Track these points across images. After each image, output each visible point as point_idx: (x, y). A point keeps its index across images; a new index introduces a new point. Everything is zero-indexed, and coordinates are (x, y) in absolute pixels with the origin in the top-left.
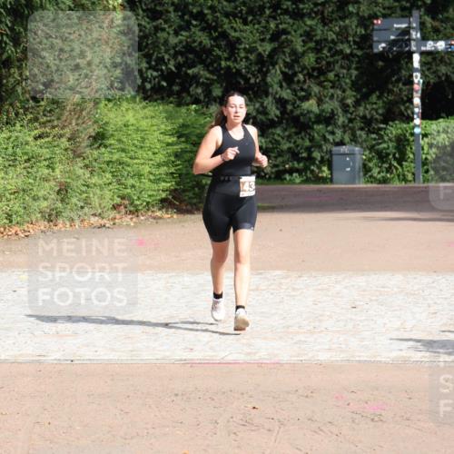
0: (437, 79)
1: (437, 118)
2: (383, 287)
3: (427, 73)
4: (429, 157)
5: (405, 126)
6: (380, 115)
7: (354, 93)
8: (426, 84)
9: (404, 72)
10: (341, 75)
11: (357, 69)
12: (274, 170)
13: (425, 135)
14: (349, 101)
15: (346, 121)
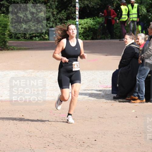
0: (84, 6)
1: (84, 19)
3: (80, 3)
4: (81, 32)
5: (73, 21)
6: (65, 18)
7: (56, 10)
8: (80, 7)
9: (73, 3)
10: (52, 4)
11: (57, 2)
12: (30, 36)
13: (80, 24)
14: (55, 13)
15: (54, 20)
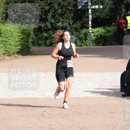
0: (96, 17)
1: (96, 28)
2: (81, 76)
3: (93, 15)
4: (94, 39)
5: (87, 30)
6: (80, 27)
7: (72, 21)
8: (93, 18)
9: (86, 15)
10: (69, 16)
11: (73, 14)
12: (50, 43)
13: (92, 33)
14: (71, 23)
15: (70, 29)
